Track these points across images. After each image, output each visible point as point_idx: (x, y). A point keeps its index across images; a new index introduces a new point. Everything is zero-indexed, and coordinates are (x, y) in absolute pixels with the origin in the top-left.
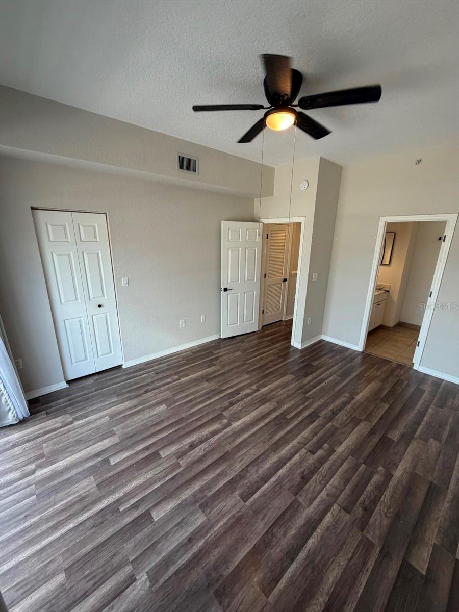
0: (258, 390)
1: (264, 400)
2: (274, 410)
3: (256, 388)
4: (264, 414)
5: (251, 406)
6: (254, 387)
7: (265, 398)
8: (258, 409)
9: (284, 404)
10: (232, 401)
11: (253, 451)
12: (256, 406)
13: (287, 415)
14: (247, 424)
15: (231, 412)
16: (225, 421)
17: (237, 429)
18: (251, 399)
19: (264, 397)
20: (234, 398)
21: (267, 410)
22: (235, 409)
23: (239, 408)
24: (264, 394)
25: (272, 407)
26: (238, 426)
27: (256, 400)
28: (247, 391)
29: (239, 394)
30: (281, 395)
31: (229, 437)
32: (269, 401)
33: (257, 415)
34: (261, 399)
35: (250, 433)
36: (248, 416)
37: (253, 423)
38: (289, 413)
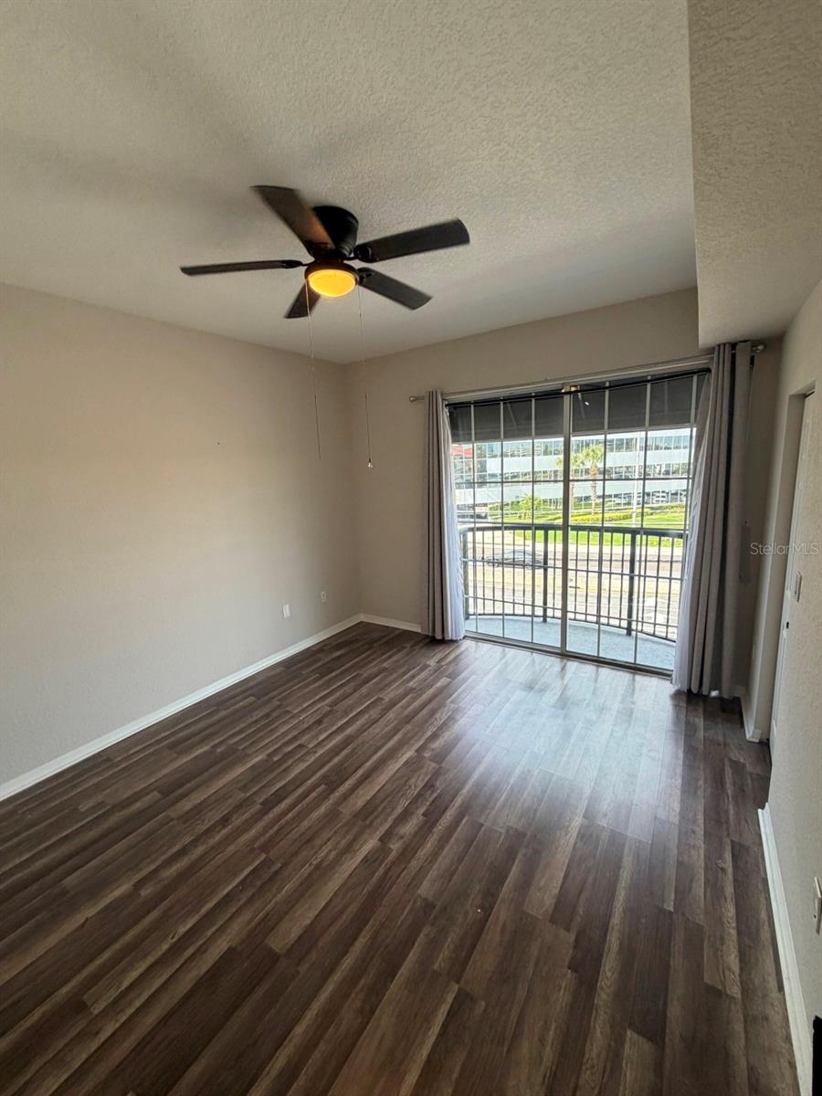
0: (385, 839)
1: (367, 815)
2: (345, 797)
3: (392, 847)
4: (367, 781)
5: (392, 791)
6: (395, 846)
7: (366, 818)
8: (378, 788)
9: (326, 815)
10: (433, 792)
11: (377, 730)
12: (382, 795)
13: (324, 791)
14: (392, 758)
15: (424, 770)
16: (427, 755)
17: (404, 750)
18: (396, 807)
19: (368, 822)
20: (431, 799)
21: (360, 791)
22: (419, 776)
23: (413, 780)
24: (368, 831)
25: (351, 800)
26: (406, 752)
27: (385, 808)
28: (408, 828)
29: (424, 815)
30: (329, 839)
31: (412, 737)
32: (356, 815)
33: (377, 777)
34: (375, 814)
35: (386, 747)
36: (392, 772)
37: (382, 762)
38: (319, 795)
